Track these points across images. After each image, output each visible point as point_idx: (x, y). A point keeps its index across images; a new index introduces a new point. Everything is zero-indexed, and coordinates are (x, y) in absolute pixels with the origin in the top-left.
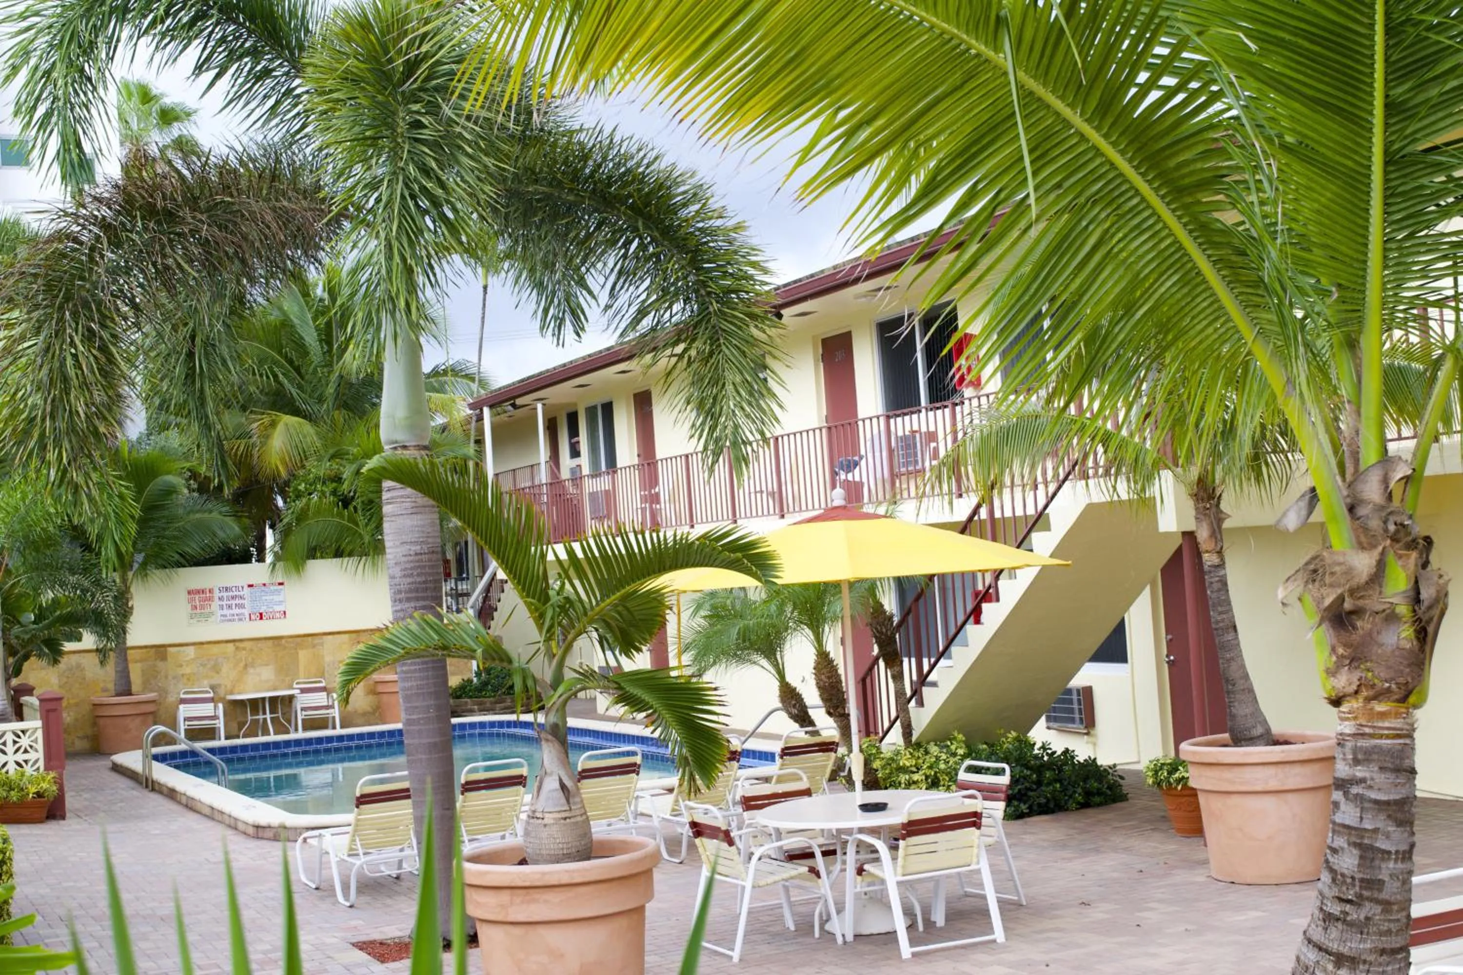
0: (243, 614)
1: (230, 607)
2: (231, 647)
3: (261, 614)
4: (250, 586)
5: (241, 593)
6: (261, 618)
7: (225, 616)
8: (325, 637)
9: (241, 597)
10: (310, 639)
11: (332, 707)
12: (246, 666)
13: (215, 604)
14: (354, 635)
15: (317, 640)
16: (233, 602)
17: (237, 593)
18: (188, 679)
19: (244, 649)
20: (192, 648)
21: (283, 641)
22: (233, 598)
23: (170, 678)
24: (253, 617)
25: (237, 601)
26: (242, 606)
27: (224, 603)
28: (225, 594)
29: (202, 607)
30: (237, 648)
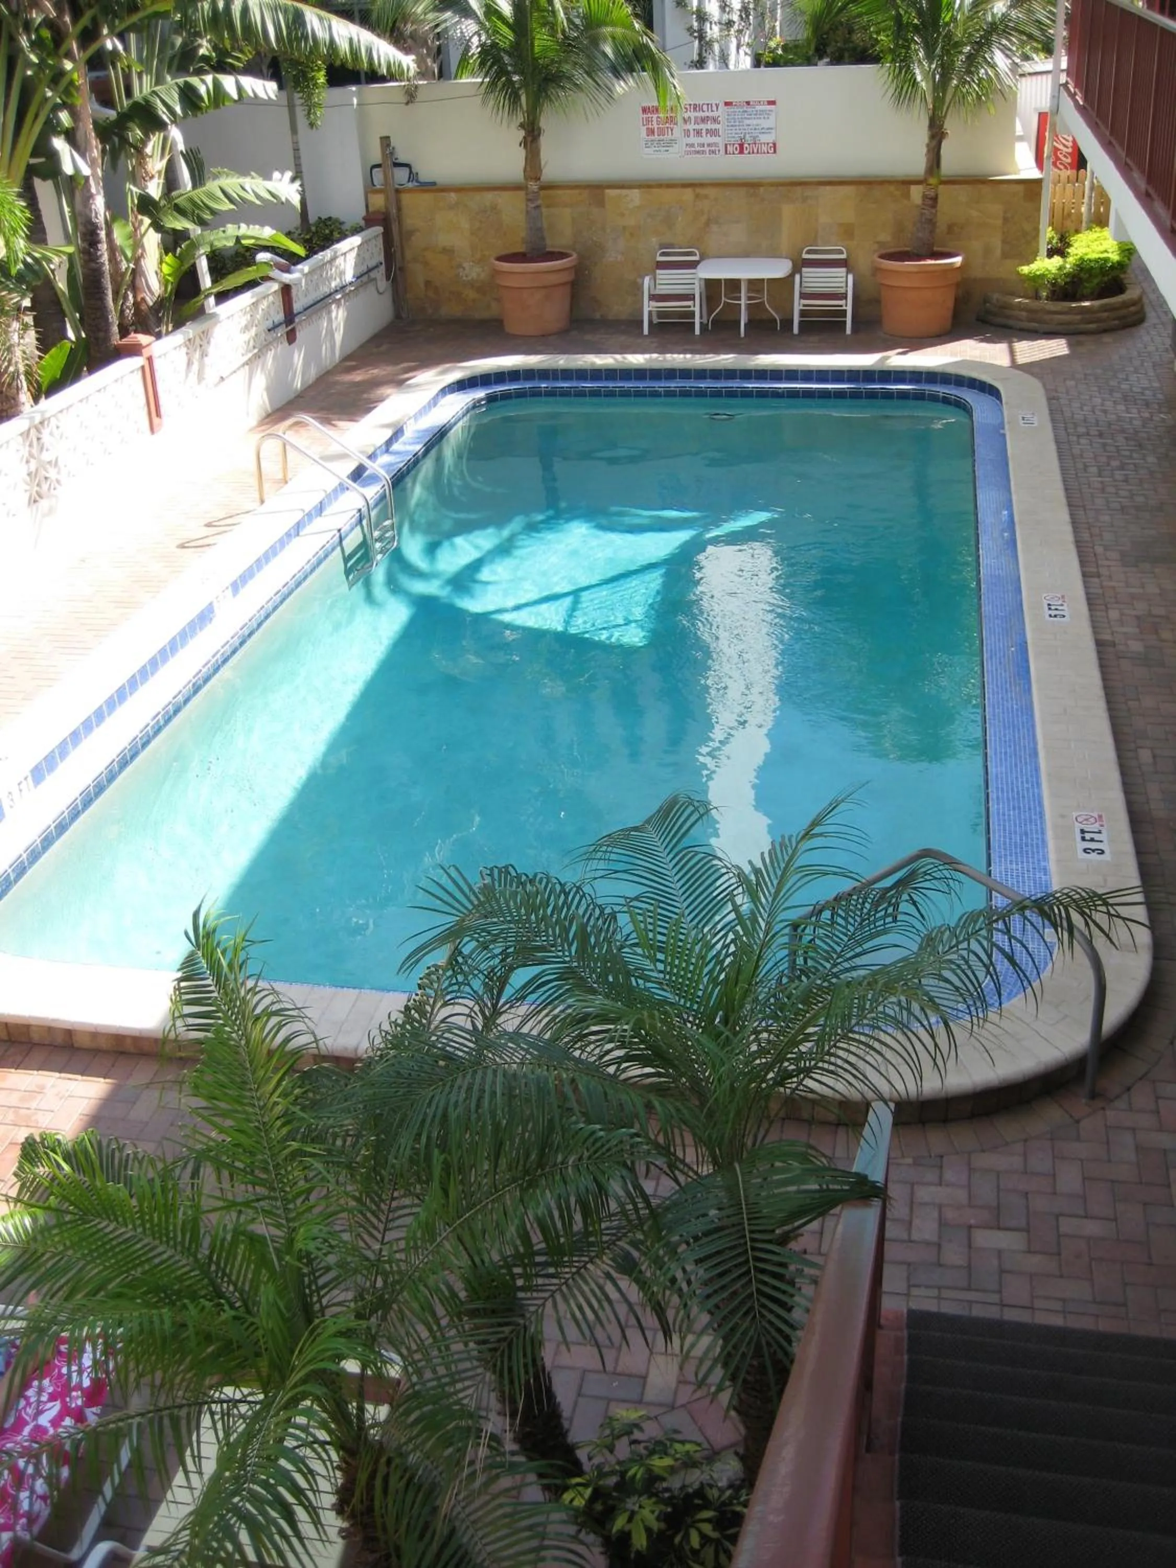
0: (716, 144)
1: (698, 133)
2: (688, 194)
3: (741, 146)
4: (727, 104)
5: (715, 114)
6: (741, 152)
7: (692, 145)
8: (822, 189)
9: (715, 120)
10: (799, 189)
12: (708, 223)
13: (678, 131)
14: (862, 188)
15: (809, 192)
16: (703, 127)
17: (710, 114)
18: (632, 235)
19: (706, 197)
20: (636, 192)
21: (762, 189)
22: (704, 120)
23: (608, 231)
24: (730, 149)
25: (710, 126)
26: (714, 133)
27: (691, 127)
28: (692, 114)
29: (661, 132)
30: (697, 196)
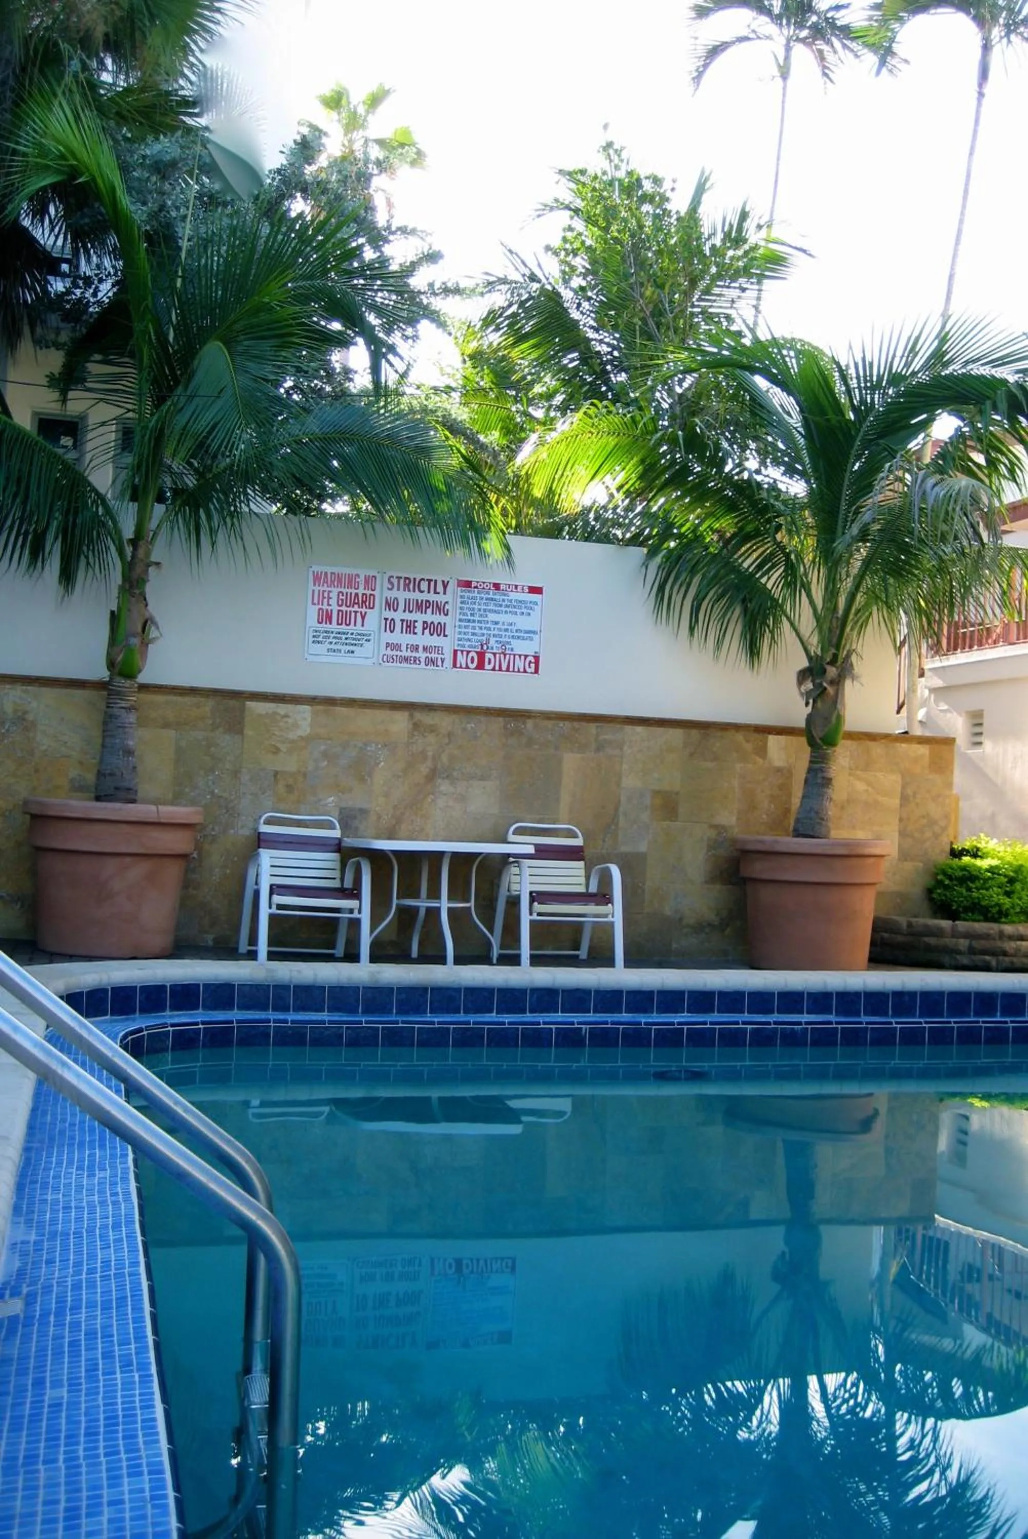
0: (439, 649)
1: (410, 627)
2: (400, 723)
3: (481, 655)
4: (468, 584)
5: (440, 598)
6: (481, 666)
7: (397, 647)
8: (628, 729)
9: (440, 609)
10: (592, 728)
11: (603, 897)
12: (432, 776)
13: (374, 618)
14: (695, 733)
15: (609, 733)
16: (420, 618)
17: (432, 597)
18: (290, 788)
19: (433, 729)
20: (305, 710)
21: (530, 723)
22: (421, 607)
23: (245, 777)
24: (461, 659)
25: (429, 617)
26: (438, 630)
27: (398, 616)
28: (402, 596)
29: (344, 619)
30: (416, 726)
